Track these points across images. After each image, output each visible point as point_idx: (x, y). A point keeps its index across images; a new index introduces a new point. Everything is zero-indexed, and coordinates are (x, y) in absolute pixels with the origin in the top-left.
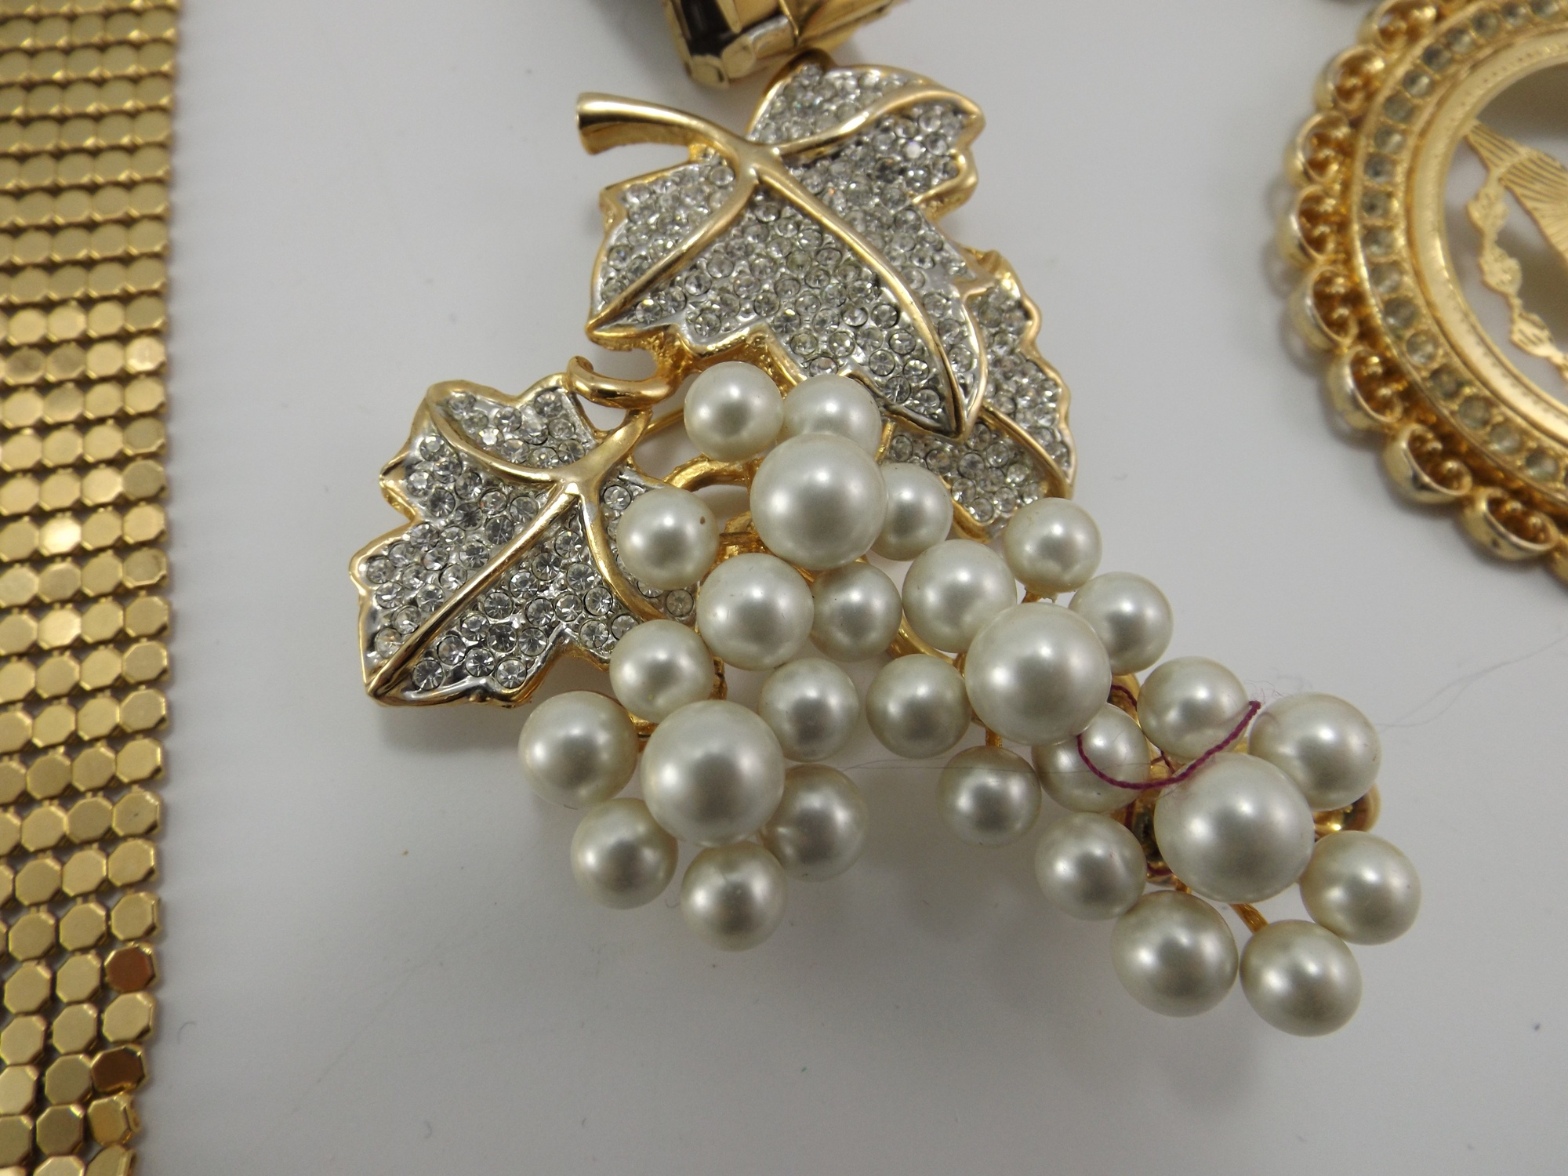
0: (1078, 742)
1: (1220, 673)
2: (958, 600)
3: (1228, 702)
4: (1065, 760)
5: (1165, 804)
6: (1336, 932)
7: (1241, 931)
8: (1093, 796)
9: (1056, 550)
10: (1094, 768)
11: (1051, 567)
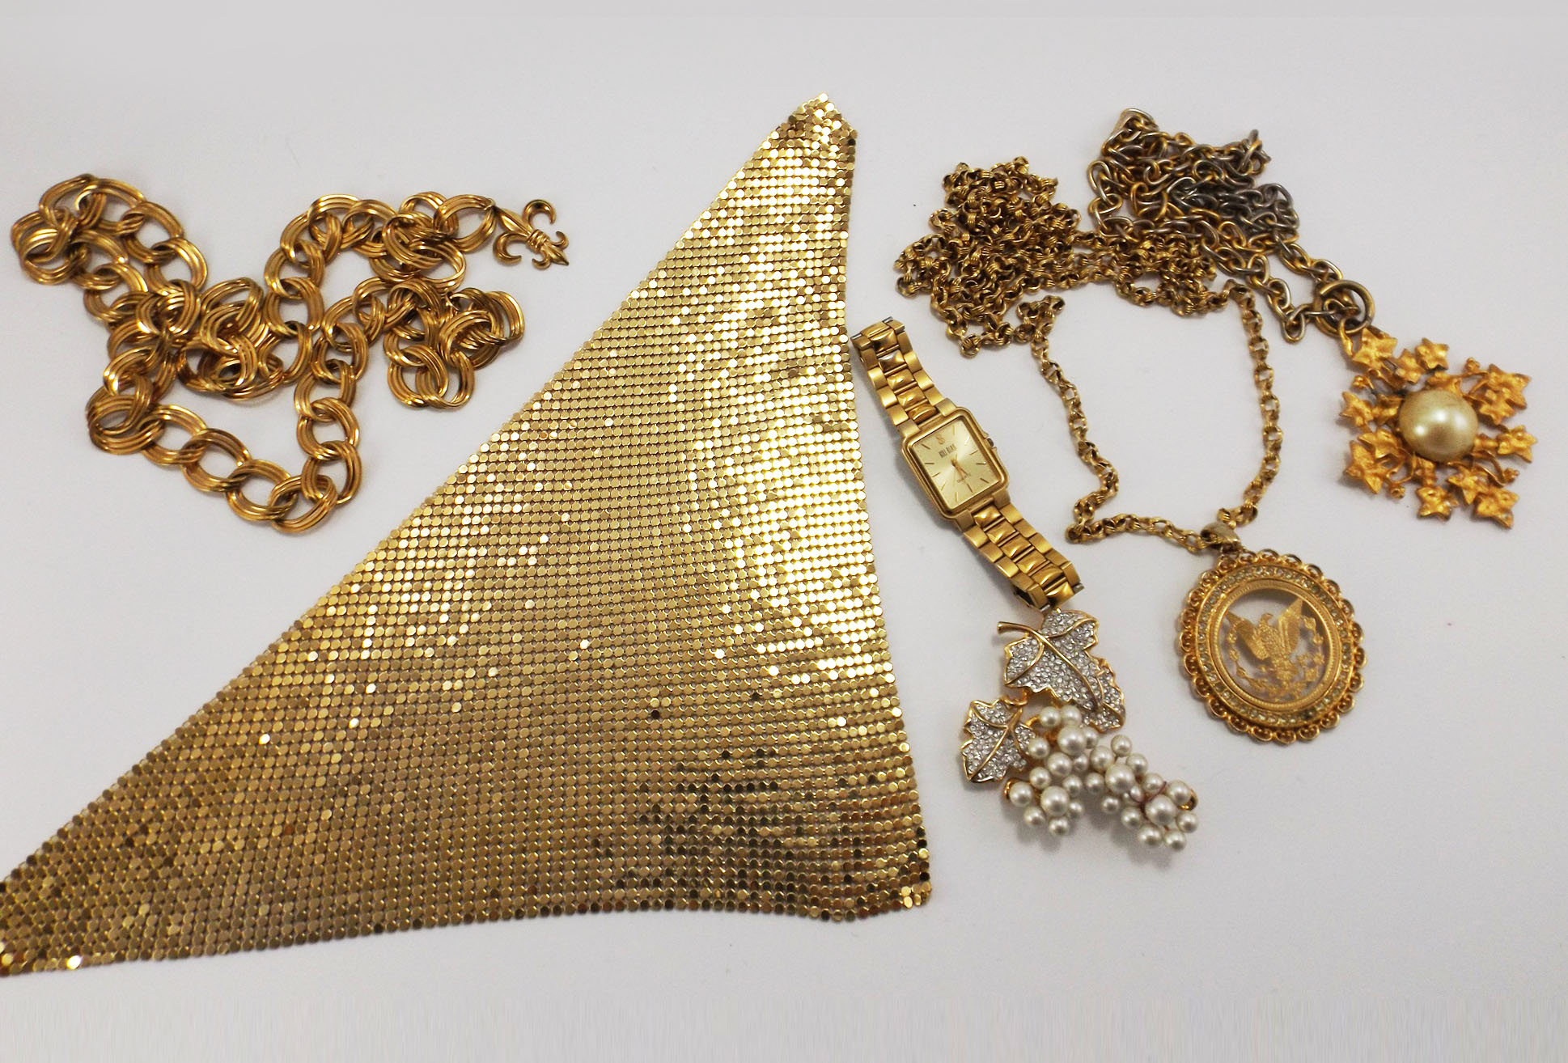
0: (1129, 793)
1: (1157, 776)
2: (1102, 761)
3: (1159, 783)
4: (1126, 795)
5: (1147, 806)
6: (1181, 831)
7: (1164, 830)
8: (1133, 803)
9: (1123, 748)
10: (1132, 798)
11: (1121, 752)
